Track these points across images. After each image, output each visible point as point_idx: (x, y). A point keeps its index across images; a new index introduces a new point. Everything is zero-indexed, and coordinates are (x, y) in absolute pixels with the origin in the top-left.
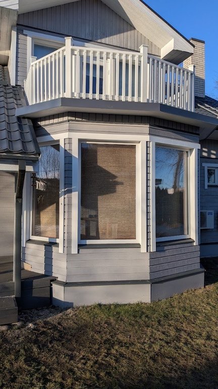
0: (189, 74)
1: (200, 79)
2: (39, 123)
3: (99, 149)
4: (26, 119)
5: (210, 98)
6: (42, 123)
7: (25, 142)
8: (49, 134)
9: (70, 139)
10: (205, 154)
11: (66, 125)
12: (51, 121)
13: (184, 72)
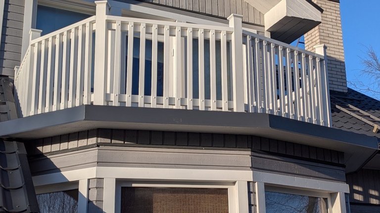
0: (318, 60)
1: (336, 60)
2: (40, 148)
3: (157, 196)
4: (15, 142)
5: (357, 93)
6: (45, 149)
7: (8, 190)
8: (58, 170)
9: (100, 180)
10: (358, 197)
11: (93, 153)
12: (64, 146)
13: (307, 56)
